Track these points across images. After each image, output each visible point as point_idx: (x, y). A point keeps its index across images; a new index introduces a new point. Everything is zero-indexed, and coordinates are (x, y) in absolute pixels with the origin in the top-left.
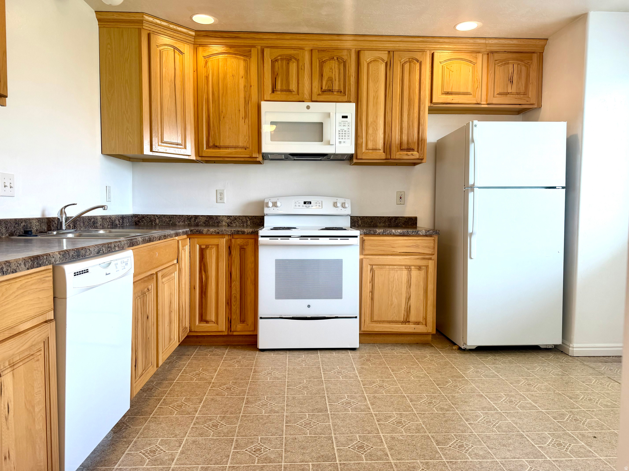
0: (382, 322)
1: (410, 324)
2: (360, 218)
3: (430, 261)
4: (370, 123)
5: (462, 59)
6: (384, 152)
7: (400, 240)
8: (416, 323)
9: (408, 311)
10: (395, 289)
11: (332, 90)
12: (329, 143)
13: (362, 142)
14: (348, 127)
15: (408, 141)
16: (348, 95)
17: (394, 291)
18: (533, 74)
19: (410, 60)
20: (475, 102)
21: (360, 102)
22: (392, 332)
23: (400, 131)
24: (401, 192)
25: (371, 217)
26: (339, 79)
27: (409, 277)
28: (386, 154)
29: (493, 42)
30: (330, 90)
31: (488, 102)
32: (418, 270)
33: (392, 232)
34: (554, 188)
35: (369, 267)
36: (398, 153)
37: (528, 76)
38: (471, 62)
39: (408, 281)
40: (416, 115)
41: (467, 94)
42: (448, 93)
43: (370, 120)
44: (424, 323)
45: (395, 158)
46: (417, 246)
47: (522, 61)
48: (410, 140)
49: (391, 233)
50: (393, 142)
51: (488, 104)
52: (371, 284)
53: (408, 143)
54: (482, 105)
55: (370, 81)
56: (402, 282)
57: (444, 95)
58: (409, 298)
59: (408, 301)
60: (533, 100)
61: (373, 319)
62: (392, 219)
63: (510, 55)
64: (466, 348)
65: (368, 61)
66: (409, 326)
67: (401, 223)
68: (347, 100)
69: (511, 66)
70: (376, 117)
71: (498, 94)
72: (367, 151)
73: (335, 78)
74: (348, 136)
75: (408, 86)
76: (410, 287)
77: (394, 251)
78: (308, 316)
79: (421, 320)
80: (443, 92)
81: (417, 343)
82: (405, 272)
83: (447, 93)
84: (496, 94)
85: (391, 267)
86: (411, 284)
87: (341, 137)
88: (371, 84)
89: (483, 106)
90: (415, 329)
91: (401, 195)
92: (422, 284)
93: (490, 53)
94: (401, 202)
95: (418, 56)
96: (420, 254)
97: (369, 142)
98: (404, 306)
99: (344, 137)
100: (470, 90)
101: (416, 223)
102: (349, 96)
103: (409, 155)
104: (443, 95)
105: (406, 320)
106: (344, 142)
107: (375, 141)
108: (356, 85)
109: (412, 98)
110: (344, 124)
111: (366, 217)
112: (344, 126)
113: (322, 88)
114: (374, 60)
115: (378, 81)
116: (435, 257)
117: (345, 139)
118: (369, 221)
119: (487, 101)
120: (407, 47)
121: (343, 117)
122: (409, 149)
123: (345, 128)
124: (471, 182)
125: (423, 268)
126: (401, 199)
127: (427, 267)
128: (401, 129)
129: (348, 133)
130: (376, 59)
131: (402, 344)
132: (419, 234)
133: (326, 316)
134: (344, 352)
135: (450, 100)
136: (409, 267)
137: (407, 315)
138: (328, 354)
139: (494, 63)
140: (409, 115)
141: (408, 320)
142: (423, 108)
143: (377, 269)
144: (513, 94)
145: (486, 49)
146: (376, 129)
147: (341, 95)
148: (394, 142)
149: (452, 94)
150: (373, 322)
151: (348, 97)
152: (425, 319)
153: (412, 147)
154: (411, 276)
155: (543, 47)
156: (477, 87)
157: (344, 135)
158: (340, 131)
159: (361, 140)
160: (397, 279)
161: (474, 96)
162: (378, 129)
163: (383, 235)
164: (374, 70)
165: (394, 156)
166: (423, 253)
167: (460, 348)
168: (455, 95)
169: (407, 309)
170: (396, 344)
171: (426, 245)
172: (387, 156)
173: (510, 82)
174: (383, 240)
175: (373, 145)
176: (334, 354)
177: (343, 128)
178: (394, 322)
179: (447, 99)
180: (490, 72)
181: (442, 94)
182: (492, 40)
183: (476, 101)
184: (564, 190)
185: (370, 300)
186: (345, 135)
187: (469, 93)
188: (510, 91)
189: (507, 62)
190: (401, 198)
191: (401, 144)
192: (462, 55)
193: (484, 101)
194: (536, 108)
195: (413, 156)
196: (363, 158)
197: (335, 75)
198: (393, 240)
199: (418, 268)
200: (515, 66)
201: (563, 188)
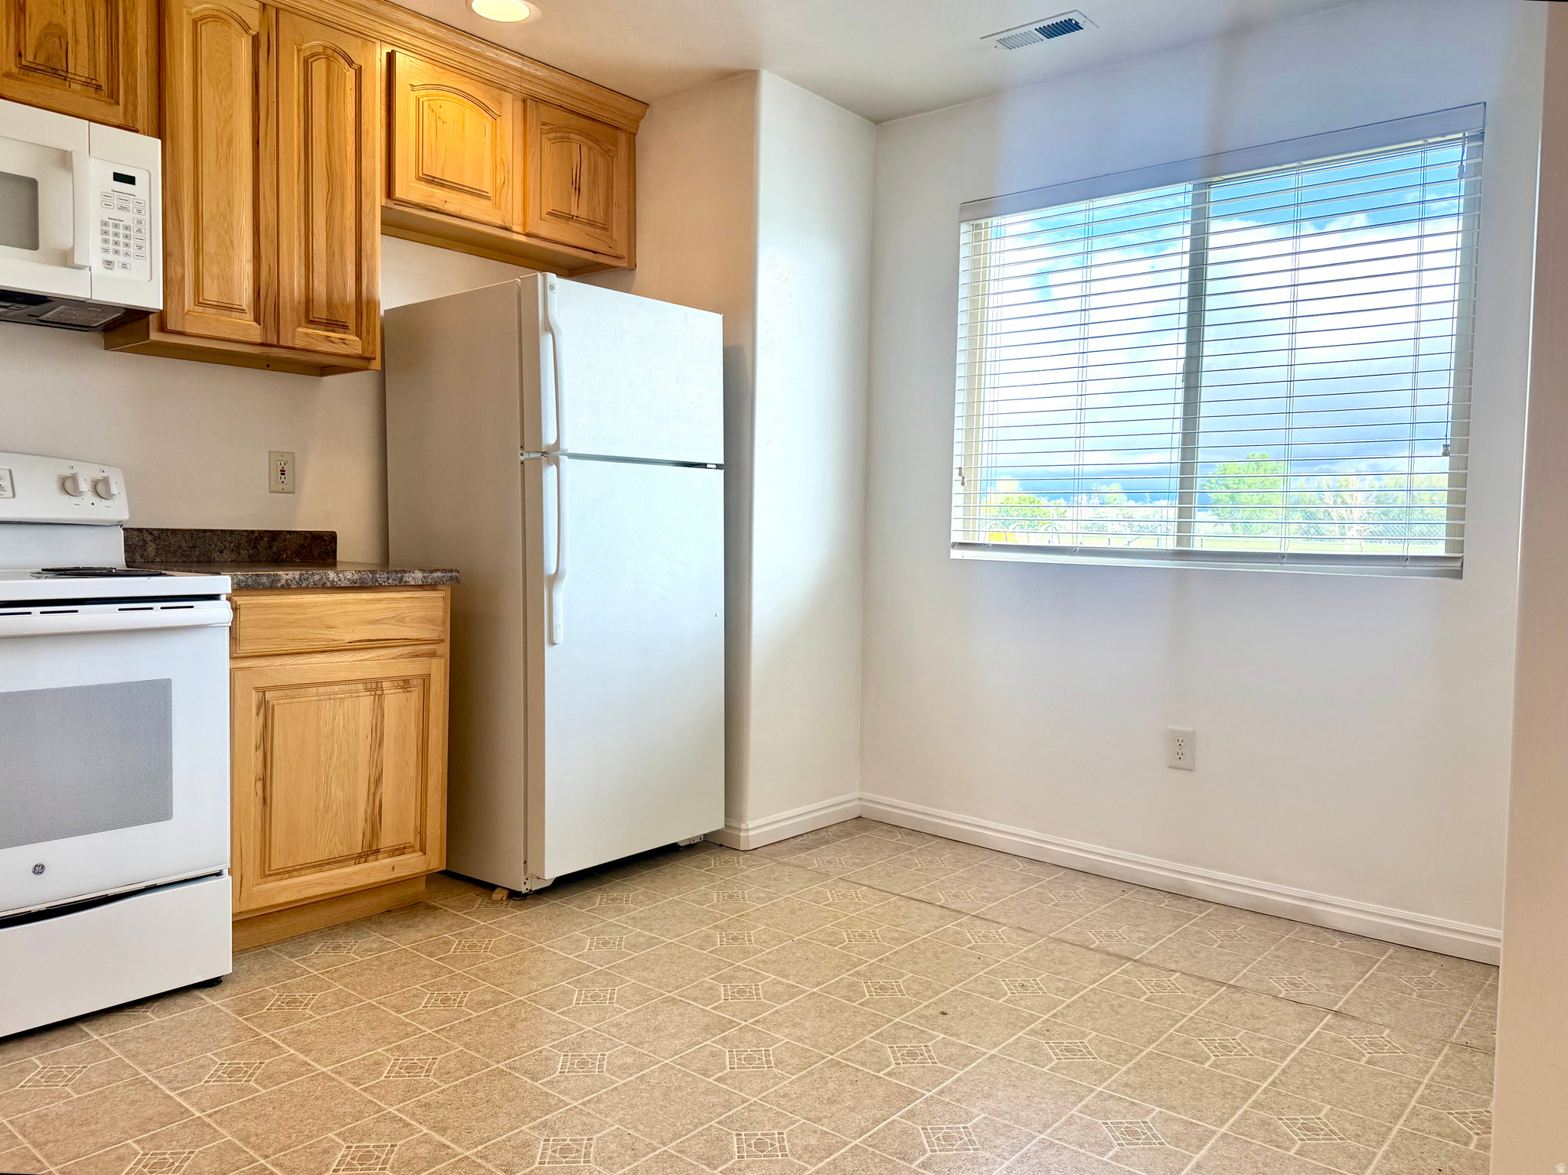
0: (296, 870)
1: (380, 856)
2: (151, 534)
3: (435, 661)
4: (206, 216)
5: (467, 96)
6: (257, 320)
7: (350, 603)
8: (397, 849)
9: (375, 821)
10: (337, 758)
11: (62, 73)
12: (66, 259)
13: (183, 276)
14: (139, 217)
15: (329, 299)
16: (126, 103)
17: (333, 766)
18: (620, 184)
19: (329, 52)
20: (499, 222)
21: (172, 140)
22: (329, 893)
23: (303, 262)
24: (282, 454)
25: (190, 530)
26: (91, 42)
27: (377, 718)
28: (265, 330)
29: (538, 73)
30: (54, 71)
31: (529, 230)
32: (402, 690)
33: (328, 579)
34: (704, 466)
35: (255, 697)
36: (300, 330)
37: (610, 181)
38: (487, 109)
39: (374, 728)
40: (350, 223)
41: (480, 196)
42: (432, 181)
43: (208, 208)
44: (418, 847)
45: (291, 345)
46: (400, 620)
47: (596, 141)
48: (335, 296)
49: (325, 581)
50: (284, 293)
51: (527, 235)
52: (260, 753)
53: (330, 304)
54: (514, 234)
55: (205, 80)
56: (357, 734)
57: (424, 183)
58: (378, 780)
59: (376, 786)
60: (621, 249)
61: (269, 867)
62: (262, 538)
63: (574, 121)
64: (531, 890)
65: (196, 13)
66: (376, 863)
67: (288, 552)
68: (121, 122)
69: (575, 147)
70: (229, 204)
71: (550, 214)
72: (200, 309)
73: (75, 33)
74: (140, 248)
75: (324, 132)
76: (380, 744)
77: (332, 637)
78: (34, 909)
79: (411, 838)
80: (421, 175)
81: (389, 911)
82: (366, 701)
83: (431, 179)
84: (544, 212)
85: (322, 690)
86: (382, 734)
87: (111, 247)
88: (207, 94)
89: (516, 237)
90: (393, 868)
91: (283, 463)
92: (413, 730)
93: (529, 101)
94: (283, 486)
95: (352, 47)
96: (407, 642)
97: (207, 281)
98: (364, 808)
99: (121, 248)
100: (487, 186)
101: (335, 551)
102: (130, 108)
103: (333, 342)
104: (420, 182)
105: (370, 846)
106: (124, 266)
107: (226, 280)
108: (154, 77)
109: (338, 171)
110: (124, 204)
111: (174, 531)
112: (122, 208)
113: (20, 55)
114: (214, 16)
115: (229, 88)
116: (444, 648)
117: (127, 254)
118: (184, 545)
119: (524, 225)
120: (317, 9)
121: (119, 177)
122: (332, 324)
123: (128, 218)
124: (549, 438)
125: (415, 683)
126: (284, 474)
127: (426, 679)
128: (307, 257)
129: (139, 236)
130: (223, 15)
131: (348, 925)
132: (405, 582)
133: (111, 892)
134: (181, 1001)
135: (440, 202)
136: (377, 685)
137: (373, 830)
138: (130, 1026)
139: (539, 131)
140: (329, 218)
141: (374, 848)
142: (368, 208)
143: (282, 701)
144: (580, 222)
145: (521, 86)
146: (228, 242)
147: (96, 96)
148: (287, 295)
149: (442, 185)
150: (270, 875)
151: (125, 112)
152: (421, 832)
153: (340, 316)
154: (382, 709)
155: (637, 120)
156: (502, 181)
157: (121, 240)
158: (106, 224)
159: (179, 269)
160: (342, 726)
161: (497, 206)
162: (235, 242)
163: (300, 588)
164: (218, 47)
165: (289, 337)
166: (417, 640)
167: (514, 895)
168: (450, 191)
169: (373, 813)
170: (332, 928)
171: (420, 614)
172: (269, 335)
173: (576, 188)
174: (297, 606)
175: (221, 293)
176: (153, 1017)
177: (117, 214)
178: (335, 862)
179: (431, 197)
180: (533, 150)
181: (419, 179)
182: (537, 68)
183: (502, 219)
184: (721, 473)
185: (259, 807)
186: (127, 241)
187: (484, 194)
188: (574, 212)
189: (567, 135)
190: (283, 472)
191: (309, 302)
192: (466, 83)
193: (518, 225)
194: (624, 268)
195: (344, 346)
196: (187, 330)
197: (74, 21)
198: (336, 603)
199: (401, 684)
200: (584, 150)
201: (718, 467)
